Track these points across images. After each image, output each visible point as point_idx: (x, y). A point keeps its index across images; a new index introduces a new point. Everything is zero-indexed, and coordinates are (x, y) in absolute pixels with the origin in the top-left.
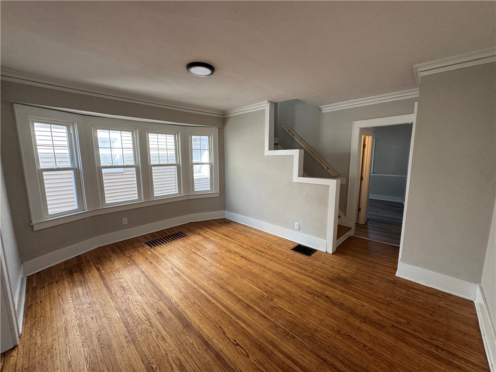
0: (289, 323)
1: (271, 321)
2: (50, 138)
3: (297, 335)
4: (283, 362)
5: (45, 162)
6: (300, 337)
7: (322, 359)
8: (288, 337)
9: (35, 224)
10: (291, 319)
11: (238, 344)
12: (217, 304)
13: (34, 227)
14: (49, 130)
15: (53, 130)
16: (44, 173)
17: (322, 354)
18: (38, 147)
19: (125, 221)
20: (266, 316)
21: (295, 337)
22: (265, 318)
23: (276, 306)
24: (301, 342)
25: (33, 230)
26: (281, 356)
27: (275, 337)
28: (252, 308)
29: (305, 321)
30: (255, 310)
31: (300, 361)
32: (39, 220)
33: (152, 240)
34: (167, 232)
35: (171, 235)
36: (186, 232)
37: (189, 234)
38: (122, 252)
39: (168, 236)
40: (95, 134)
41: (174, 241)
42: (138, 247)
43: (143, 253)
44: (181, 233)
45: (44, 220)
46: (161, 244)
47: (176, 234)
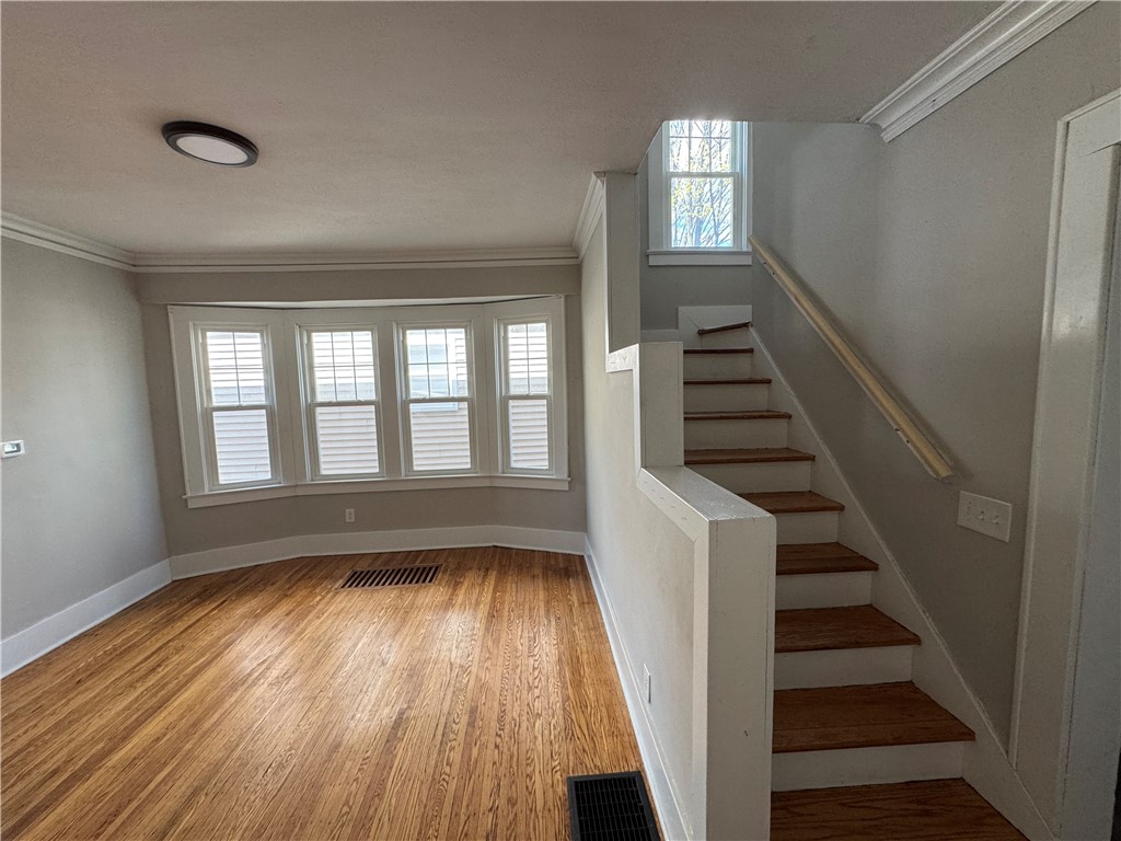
2: (232, 355)
5: (222, 395)
9: (191, 497)
13: (189, 501)
14: (231, 341)
15: (237, 341)
16: (215, 414)
18: (211, 371)
19: (350, 515)
25: (187, 506)
32: (198, 492)
33: (371, 569)
34: (419, 560)
35: (412, 570)
36: (446, 570)
37: (442, 578)
38: (299, 580)
39: (406, 570)
40: (306, 341)
41: (393, 586)
42: (330, 577)
43: (312, 594)
44: (437, 568)
45: (207, 492)
46: (363, 585)
47: (425, 568)
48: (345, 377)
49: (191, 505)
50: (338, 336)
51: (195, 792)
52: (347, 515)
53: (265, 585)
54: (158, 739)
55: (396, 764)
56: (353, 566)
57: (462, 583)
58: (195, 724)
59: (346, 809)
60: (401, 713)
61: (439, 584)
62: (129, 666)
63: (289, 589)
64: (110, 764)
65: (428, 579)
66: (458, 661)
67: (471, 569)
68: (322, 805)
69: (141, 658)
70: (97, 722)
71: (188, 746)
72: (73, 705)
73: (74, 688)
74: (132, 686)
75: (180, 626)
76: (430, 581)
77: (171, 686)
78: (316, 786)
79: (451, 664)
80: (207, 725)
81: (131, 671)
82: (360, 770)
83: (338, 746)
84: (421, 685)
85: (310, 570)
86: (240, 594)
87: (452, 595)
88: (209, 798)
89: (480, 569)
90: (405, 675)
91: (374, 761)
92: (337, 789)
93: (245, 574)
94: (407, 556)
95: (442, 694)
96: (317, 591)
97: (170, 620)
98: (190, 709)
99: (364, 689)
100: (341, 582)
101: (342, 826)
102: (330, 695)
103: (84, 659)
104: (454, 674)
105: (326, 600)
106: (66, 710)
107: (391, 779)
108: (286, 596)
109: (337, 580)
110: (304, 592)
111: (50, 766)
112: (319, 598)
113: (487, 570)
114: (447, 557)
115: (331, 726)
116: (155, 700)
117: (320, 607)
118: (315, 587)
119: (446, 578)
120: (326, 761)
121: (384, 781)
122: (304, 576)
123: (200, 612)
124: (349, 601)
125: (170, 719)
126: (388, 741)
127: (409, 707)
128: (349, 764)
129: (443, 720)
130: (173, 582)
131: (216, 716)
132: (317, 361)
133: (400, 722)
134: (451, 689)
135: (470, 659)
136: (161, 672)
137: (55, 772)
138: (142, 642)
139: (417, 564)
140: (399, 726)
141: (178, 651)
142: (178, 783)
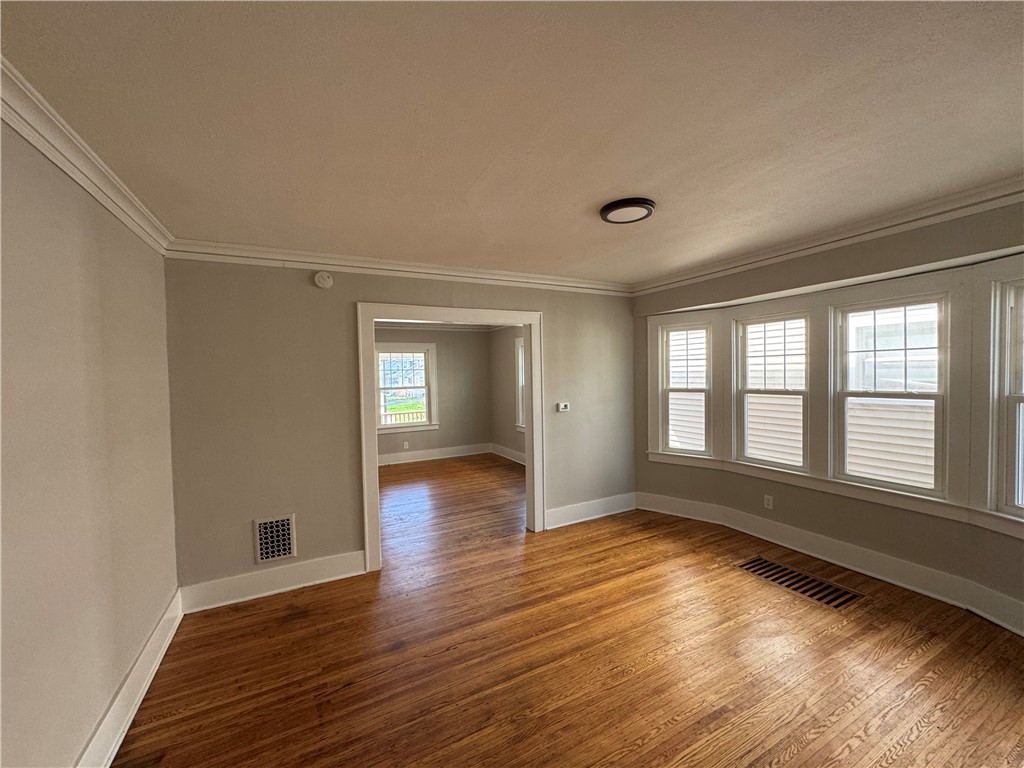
0: (439, 725)
1: (461, 699)
3: (411, 726)
4: (389, 690)
6: (405, 729)
7: (352, 743)
8: (418, 711)
9: (651, 453)
10: (447, 734)
11: (448, 649)
12: (534, 639)
13: (650, 455)
16: (671, 394)
17: (358, 747)
19: (769, 501)
20: (476, 696)
21: (409, 721)
22: (473, 693)
23: (492, 721)
24: (396, 726)
25: (648, 459)
26: (399, 690)
27: (429, 694)
28: (504, 681)
29: (426, 760)
30: (496, 683)
31: (374, 710)
32: (655, 450)
33: (778, 563)
34: (836, 578)
35: (822, 583)
36: (866, 604)
37: (855, 611)
38: (711, 543)
39: (814, 581)
40: (741, 334)
41: (789, 590)
42: (736, 553)
43: (712, 561)
44: (854, 597)
45: (660, 451)
46: (760, 574)
47: (838, 590)
48: (775, 364)
49: (650, 459)
50: (770, 326)
51: (578, 648)
52: (766, 501)
53: (685, 536)
54: (580, 604)
55: (693, 747)
56: (761, 552)
57: (880, 630)
58: (600, 608)
59: (639, 742)
60: (724, 710)
61: (846, 616)
62: (592, 551)
63: (699, 547)
64: (559, 601)
65: (835, 603)
66: (815, 710)
67: (906, 621)
68: (629, 723)
69: (598, 550)
70: (566, 575)
71: (589, 618)
72: (564, 559)
73: (567, 550)
74: (587, 564)
75: (625, 540)
76: (836, 607)
77: (601, 576)
78: (633, 707)
79: (804, 706)
80: (604, 612)
81: (591, 555)
82: (665, 723)
83: (662, 691)
84: (758, 701)
85: (721, 540)
86: (666, 536)
87: (856, 636)
88: (581, 658)
89: (920, 628)
90: (748, 680)
91: (679, 728)
92: (643, 722)
93: (676, 521)
94: (822, 568)
95: (774, 728)
96: (719, 559)
97: (623, 534)
98: (601, 596)
99: (707, 664)
100: (741, 562)
101: (631, 751)
102: (679, 649)
103: (579, 536)
104: (801, 719)
105: (721, 570)
106: (560, 560)
107: (682, 755)
108: (694, 551)
109: (740, 558)
110: (708, 555)
111: (541, 585)
112: (716, 565)
113: (933, 635)
114: (877, 592)
115: (666, 672)
116: (591, 579)
117: (713, 573)
118: (718, 555)
119: (860, 613)
120: (647, 695)
121: (677, 751)
122: (715, 542)
123: (639, 537)
124: (738, 582)
125: (591, 596)
126: (698, 722)
127: (733, 711)
128: (660, 712)
129: (759, 752)
130: (637, 509)
131: (610, 610)
132: (750, 349)
133: (718, 715)
134: (788, 731)
135: (833, 719)
136: (602, 564)
137: (541, 590)
138: (604, 540)
139: (831, 580)
140: (716, 719)
141: (616, 555)
142: (575, 636)
